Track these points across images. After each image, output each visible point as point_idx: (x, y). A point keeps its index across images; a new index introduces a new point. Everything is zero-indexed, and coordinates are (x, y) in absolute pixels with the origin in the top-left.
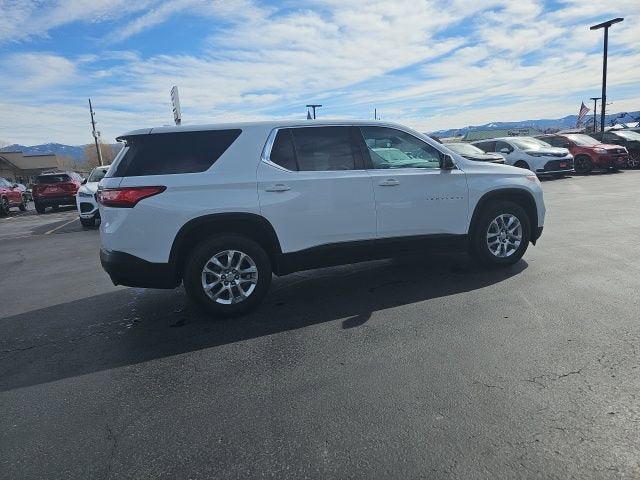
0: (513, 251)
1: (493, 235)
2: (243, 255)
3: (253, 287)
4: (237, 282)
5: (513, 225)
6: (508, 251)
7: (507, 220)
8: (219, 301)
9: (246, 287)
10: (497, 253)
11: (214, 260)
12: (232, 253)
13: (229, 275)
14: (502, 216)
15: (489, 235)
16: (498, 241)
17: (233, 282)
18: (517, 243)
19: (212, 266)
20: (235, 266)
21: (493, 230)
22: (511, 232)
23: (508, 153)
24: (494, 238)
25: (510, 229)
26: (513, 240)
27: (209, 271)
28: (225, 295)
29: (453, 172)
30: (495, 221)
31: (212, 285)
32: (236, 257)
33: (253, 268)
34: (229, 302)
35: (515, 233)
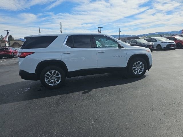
0: (141, 72)
1: (134, 68)
2: (57, 72)
3: (60, 81)
4: (55, 79)
5: (141, 65)
6: (139, 72)
7: (139, 63)
8: (50, 84)
9: (58, 81)
10: (136, 73)
11: (48, 73)
12: (53, 71)
13: (53, 77)
14: (137, 62)
15: (133, 68)
16: (136, 69)
17: (54, 79)
18: (143, 70)
19: (48, 75)
20: (54, 75)
21: (135, 66)
22: (141, 67)
23: (155, 42)
24: (135, 69)
25: (140, 66)
26: (141, 69)
27: (47, 76)
28: (52, 83)
29: (122, 49)
30: (135, 64)
31: (48, 80)
32: (55, 72)
33: (60, 76)
34: (53, 85)
35: (142, 67)
